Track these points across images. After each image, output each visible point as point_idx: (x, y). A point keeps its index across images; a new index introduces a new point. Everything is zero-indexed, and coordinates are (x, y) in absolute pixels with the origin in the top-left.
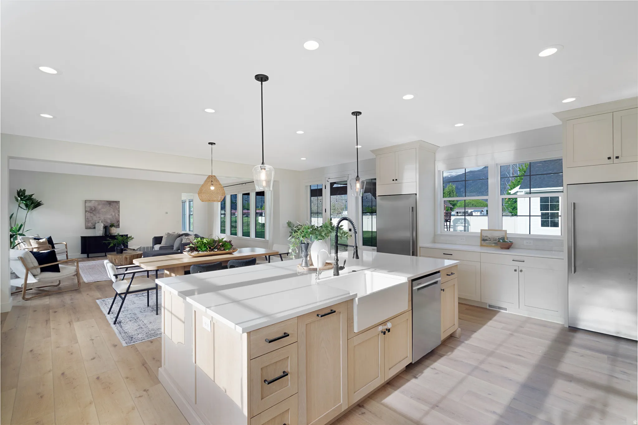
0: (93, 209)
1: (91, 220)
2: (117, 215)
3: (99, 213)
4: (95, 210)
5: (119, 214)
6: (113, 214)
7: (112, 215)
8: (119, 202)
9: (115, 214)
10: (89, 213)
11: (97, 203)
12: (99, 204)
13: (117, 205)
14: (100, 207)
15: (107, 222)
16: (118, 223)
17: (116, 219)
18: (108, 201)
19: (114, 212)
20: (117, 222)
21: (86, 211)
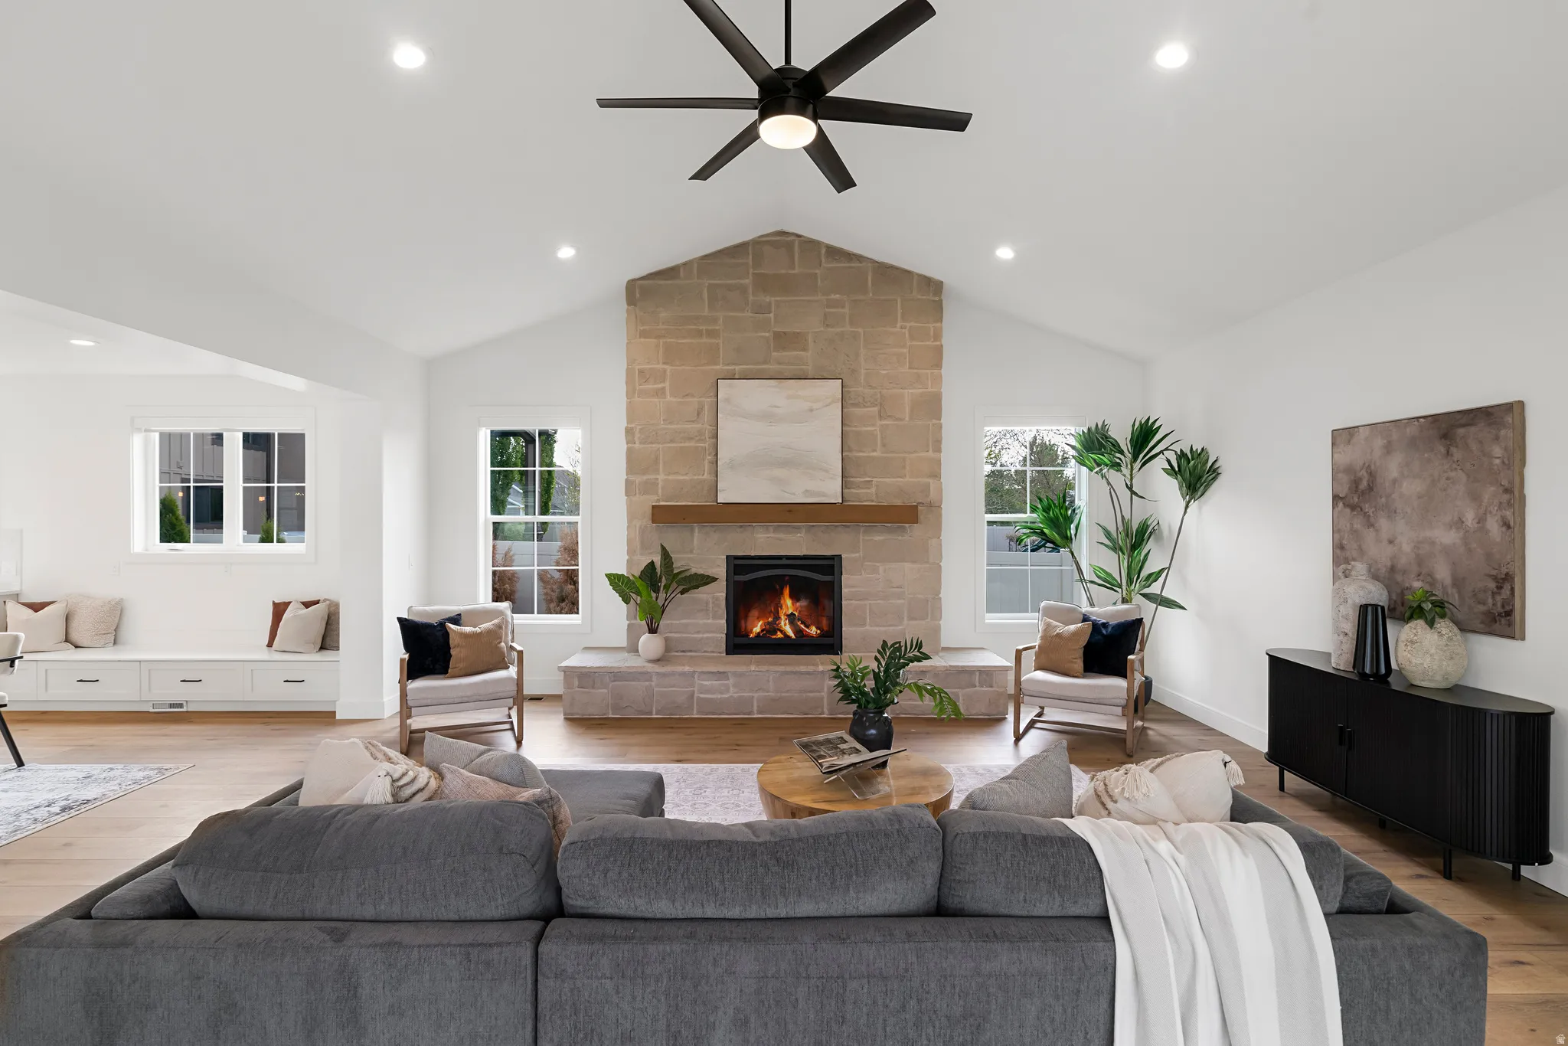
0: (1364, 485)
1: (1355, 554)
2: (1493, 526)
3: (1392, 513)
4: (1370, 488)
5: (1508, 513)
6: (1470, 517)
7: (1459, 523)
8: (1521, 404)
9: (1481, 520)
10: (1348, 510)
11: (1379, 443)
12: (1388, 449)
13: (1497, 438)
14: (1393, 468)
15: (1430, 575)
16: (1506, 592)
17: (1489, 556)
18: (1435, 419)
19: (1475, 497)
20: (1492, 585)
21: (1336, 498)
